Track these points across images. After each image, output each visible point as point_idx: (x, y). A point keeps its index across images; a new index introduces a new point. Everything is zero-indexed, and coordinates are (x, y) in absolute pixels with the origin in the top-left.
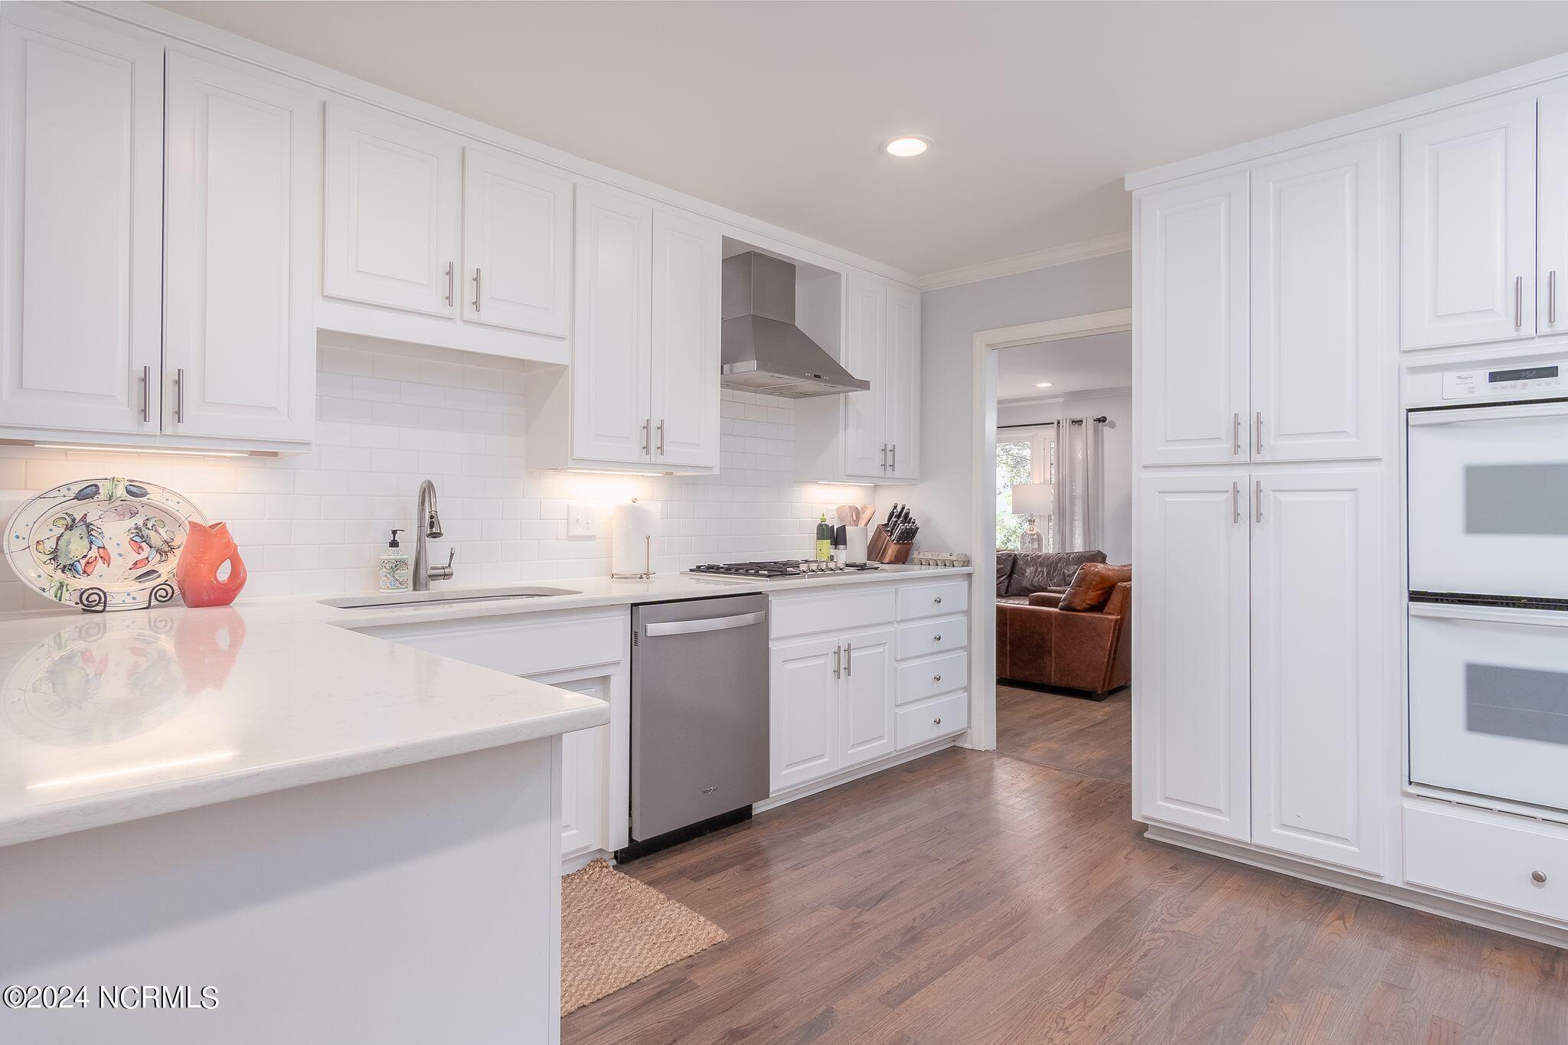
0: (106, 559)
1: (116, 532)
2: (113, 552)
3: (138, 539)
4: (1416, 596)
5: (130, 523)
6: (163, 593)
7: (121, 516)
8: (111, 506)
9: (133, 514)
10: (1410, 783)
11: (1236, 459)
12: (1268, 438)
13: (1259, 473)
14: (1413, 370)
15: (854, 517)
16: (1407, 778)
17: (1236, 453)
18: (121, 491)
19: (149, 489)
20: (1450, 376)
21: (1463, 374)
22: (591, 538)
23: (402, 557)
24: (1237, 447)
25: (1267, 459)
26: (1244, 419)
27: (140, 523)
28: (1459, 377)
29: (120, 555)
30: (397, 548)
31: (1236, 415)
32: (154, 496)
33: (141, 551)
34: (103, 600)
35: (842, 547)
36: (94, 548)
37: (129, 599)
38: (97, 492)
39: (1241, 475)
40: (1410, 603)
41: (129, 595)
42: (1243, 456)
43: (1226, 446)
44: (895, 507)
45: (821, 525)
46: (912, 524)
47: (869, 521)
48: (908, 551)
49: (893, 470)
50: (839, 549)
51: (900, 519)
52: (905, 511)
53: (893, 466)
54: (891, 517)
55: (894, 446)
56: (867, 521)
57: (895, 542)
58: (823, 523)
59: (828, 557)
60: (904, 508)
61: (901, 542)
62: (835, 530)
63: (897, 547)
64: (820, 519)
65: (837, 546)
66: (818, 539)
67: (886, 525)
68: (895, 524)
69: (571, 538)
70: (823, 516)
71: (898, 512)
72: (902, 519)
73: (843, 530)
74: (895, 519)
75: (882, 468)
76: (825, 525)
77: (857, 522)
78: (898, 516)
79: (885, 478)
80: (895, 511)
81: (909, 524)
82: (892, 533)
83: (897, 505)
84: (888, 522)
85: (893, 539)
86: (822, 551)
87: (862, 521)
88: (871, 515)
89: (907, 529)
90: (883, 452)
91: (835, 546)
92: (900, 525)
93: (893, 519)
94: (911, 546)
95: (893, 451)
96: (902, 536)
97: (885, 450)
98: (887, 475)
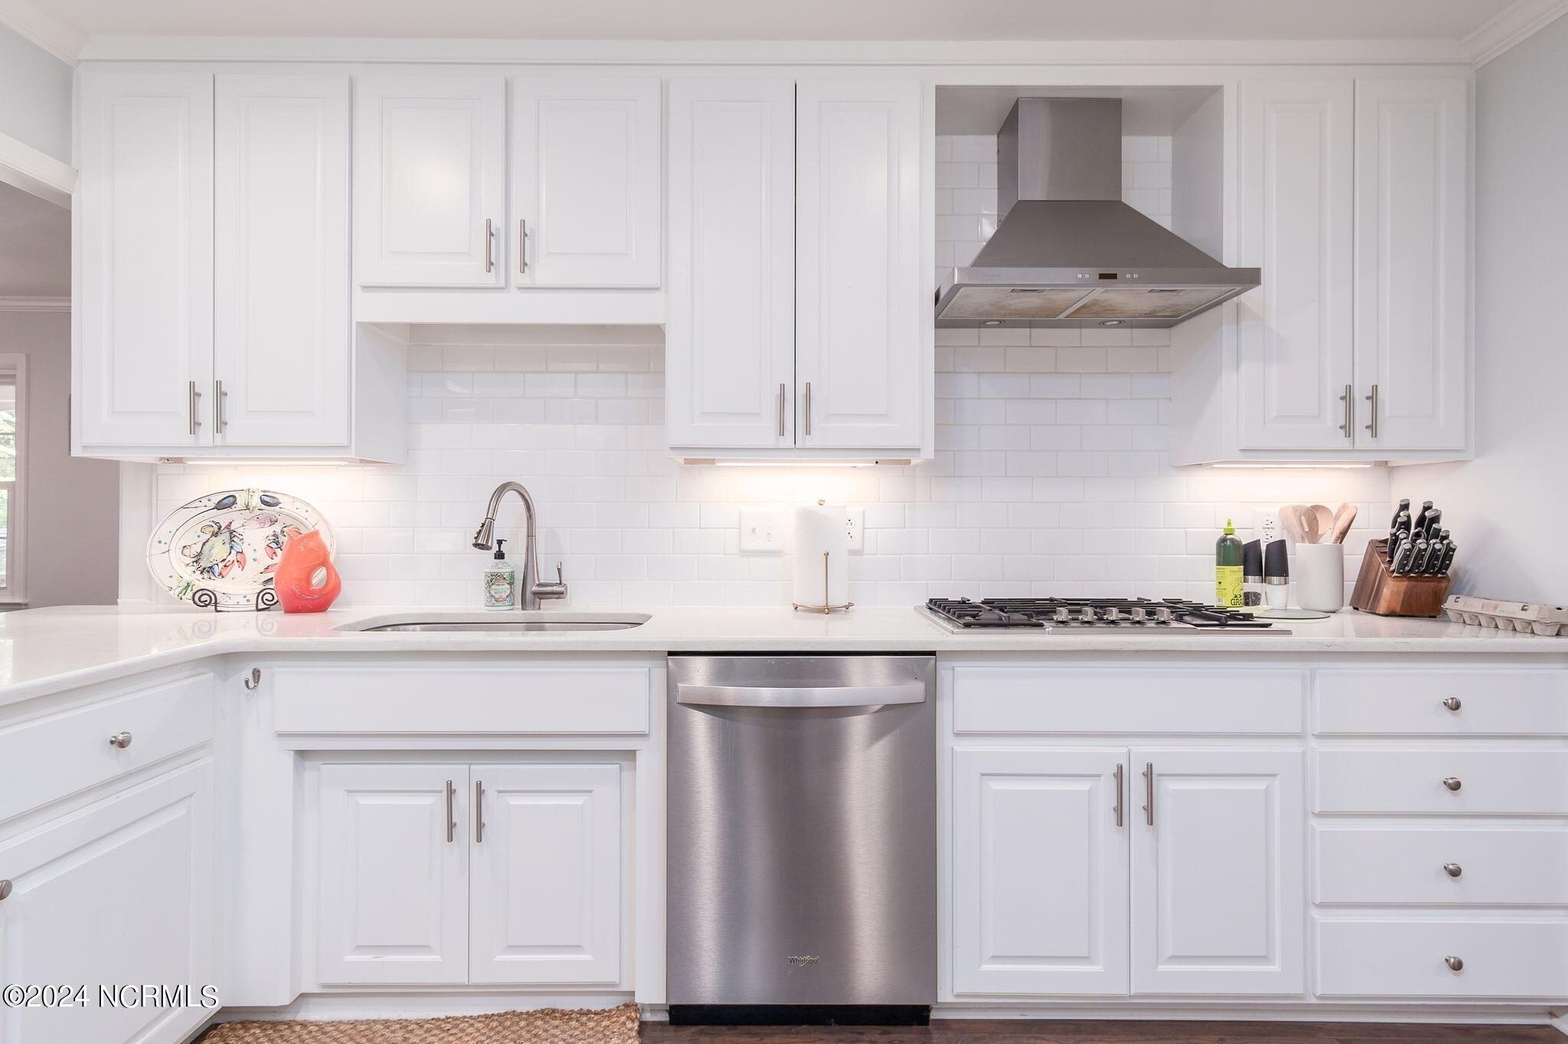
0: (242, 563)
1: (255, 538)
2: (249, 555)
3: (274, 545)
5: (269, 531)
6: (269, 597)
7: (262, 524)
8: (252, 515)
9: (273, 522)
15: (1305, 525)
18: (256, 502)
19: (281, 499)
22: (776, 553)
23: (501, 570)
27: (278, 531)
29: (255, 560)
30: (501, 561)
32: (286, 505)
33: (274, 556)
34: (213, 601)
35: (1275, 579)
36: (233, 552)
37: (243, 601)
38: (234, 503)
41: (245, 597)
44: (1405, 507)
45: (1223, 540)
46: (1438, 541)
47: (1343, 534)
48: (1436, 593)
49: (1374, 434)
50: (1270, 583)
51: (1413, 530)
52: (1426, 514)
53: (1373, 428)
54: (1393, 527)
55: (1375, 388)
56: (1341, 533)
57: (1395, 574)
58: (1229, 537)
59: (1236, 597)
60: (1426, 509)
61: (1412, 575)
62: (1263, 548)
63: (1404, 585)
64: (1225, 529)
65: (1267, 577)
66: (1219, 564)
67: (1385, 541)
68: (1395, 540)
69: (745, 553)
70: (1229, 523)
71: (1409, 517)
72: (1417, 530)
73: (1279, 548)
74: (1398, 530)
75: (1342, 432)
76: (1232, 540)
77: (1312, 535)
78: (1406, 525)
79: (1353, 451)
80: (1402, 514)
81: (1431, 542)
82: (1392, 557)
83: (1409, 504)
84: (1389, 537)
85: (1392, 569)
86: (1223, 585)
87: (1328, 533)
88: (1348, 522)
89: (1425, 550)
90: (1343, 403)
91: (1261, 578)
92: (1403, 542)
93: (1394, 530)
94: (1444, 585)
95: (1373, 398)
96: (1413, 563)
97: (1348, 398)
98: (1358, 446)
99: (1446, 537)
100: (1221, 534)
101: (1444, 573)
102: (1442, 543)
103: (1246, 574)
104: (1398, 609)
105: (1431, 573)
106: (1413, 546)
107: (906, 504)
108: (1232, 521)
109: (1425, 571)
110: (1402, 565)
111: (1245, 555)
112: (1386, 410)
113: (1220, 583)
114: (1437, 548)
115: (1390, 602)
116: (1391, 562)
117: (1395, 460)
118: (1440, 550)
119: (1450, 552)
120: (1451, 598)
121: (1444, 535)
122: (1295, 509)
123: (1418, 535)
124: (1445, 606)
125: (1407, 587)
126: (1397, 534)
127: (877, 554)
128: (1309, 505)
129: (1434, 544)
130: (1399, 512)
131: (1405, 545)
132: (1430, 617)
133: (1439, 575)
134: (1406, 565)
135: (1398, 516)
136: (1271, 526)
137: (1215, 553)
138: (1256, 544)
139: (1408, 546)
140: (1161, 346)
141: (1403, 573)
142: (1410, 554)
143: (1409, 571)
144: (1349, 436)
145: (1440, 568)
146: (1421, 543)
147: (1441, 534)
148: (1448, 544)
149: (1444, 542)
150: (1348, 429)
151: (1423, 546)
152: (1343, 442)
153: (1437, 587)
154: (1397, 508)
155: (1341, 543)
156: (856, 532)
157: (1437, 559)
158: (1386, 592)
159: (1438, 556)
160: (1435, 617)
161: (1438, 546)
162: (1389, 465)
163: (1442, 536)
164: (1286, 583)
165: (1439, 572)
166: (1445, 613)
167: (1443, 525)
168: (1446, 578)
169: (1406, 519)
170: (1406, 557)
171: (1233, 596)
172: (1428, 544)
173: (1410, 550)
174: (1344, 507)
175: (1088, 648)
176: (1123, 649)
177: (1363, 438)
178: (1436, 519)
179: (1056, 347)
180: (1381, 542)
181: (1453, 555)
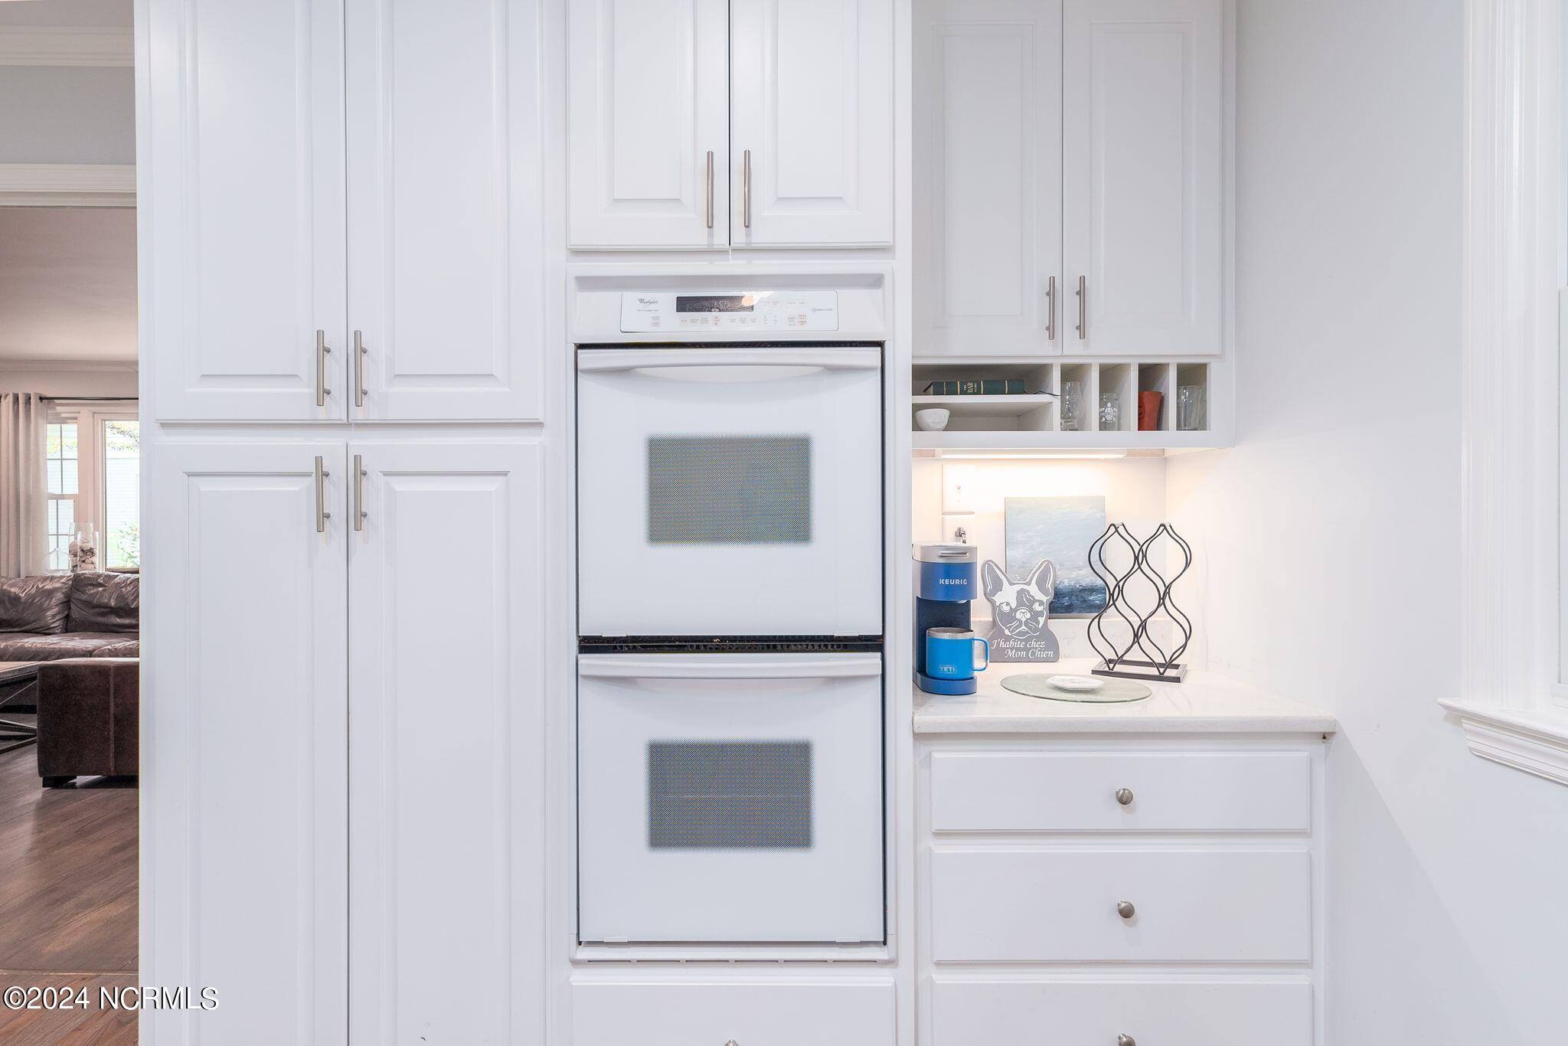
4: (590, 645)
10: (580, 943)
11: (321, 414)
12: (375, 378)
13: (363, 443)
14: (587, 283)
16: (575, 936)
17: (320, 403)
20: (631, 297)
21: (648, 296)
24: (323, 394)
25: (375, 416)
26: (336, 340)
28: (641, 301)
31: (320, 335)
39: (332, 447)
40: (580, 656)
42: (335, 410)
43: (307, 390)
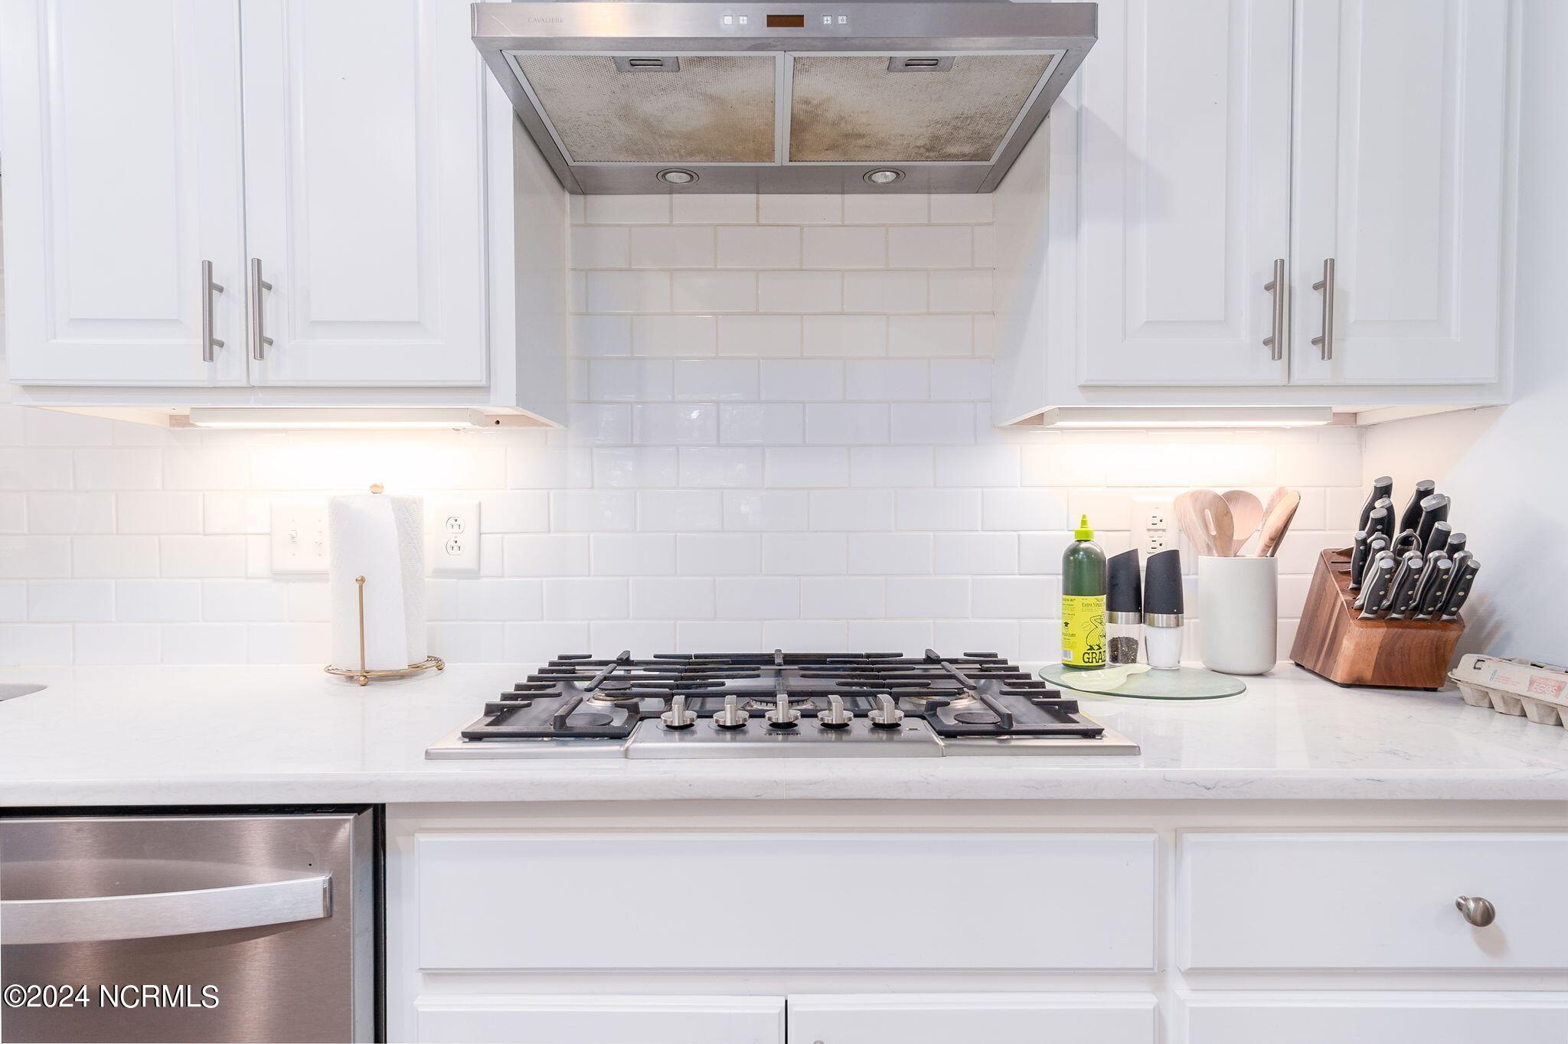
15: (1212, 525)
35: (1161, 618)
44: (1384, 491)
45: (1074, 551)
46: (1444, 553)
47: (1277, 539)
48: (1437, 648)
49: (1327, 353)
50: (1152, 624)
51: (1397, 534)
52: (1424, 503)
53: (1324, 343)
54: (1362, 528)
55: (1330, 265)
56: (1272, 539)
57: (1363, 614)
58: (1083, 545)
59: (1091, 648)
60: (1423, 494)
61: (1394, 615)
62: (1143, 564)
63: (1378, 634)
64: (1076, 532)
65: (1147, 614)
66: (1066, 592)
67: (1347, 553)
68: (1364, 552)
69: (280, 576)
70: (1084, 523)
71: (1390, 510)
72: (1404, 534)
73: (1168, 563)
74: (1370, 534)
75: (1267, 351)
76: (1087, 552)
77: (1224, 541)
78: (1385, 525)
79: (1288, 386)
80: (1378, 504)
81: (1431, 555)
82: (1358, 582)
83: (1391, 485)
84: (1352, 544)
85: (1358, 603)
86: (1071, 629)
87: (1252, 536)
88: (1284, 519)
89: (1420, 571)
90: (1268, 296)
91: (1137, 614)
92: (1378, 556)
93: (1363, 534)
94: (1452, 634)
95: (1325, 286)
96: (1397, 594)
97: (1278, 286)
98: (1298, 376)
99: (1459, 547)
100: (1071, 541)
101: (1454, 613)
102: (1451, 558)
103: (1112, 607)
104: (1368, 675)
105: (1430, 613)
106: (1398, 563)
107: (552, 493)
108: (1088, 519)
109: (1417, 609)
110: (1375, 598)
111: (1113, 577)
112: (1352, 309)
113: (1066, 624)
114: (1442, 567)
115: (1353, 663)
116: (1357, 590)
117: (1372, 410)
118: (1447, 571)
119: (1465, 575)
120: (1468, 660)
121: (1455, 542)
122: (1195, 496)
123: (1406, 542)
124: (1456, 674)
125: (1385, 636)
126: (1368, 541)
127: (502, 577)
128: (1220, 492)
129: (1437, 559)
130: (1374, 499)
131: (1382, 561)
132: (1426, 689)
133: (1445, 617)
134: (1384, 597)
135: (1371, 507)
136: (1160, 526)
137: (1061, 572)
138: (1130, 557)
139: (1387, 564)
140: (980, 225)
141: (1378, 611)
142: (1390, 580)
143: (1390, 608)
144: (1280, 357)
145: (1447, 603)
146: (1412, 558)
147: (1449, 540)
148: (1463, 559)
149: (1456, 556)
150: (1277, 344)
151: (1416, 564)
152: (1271, 371)
153: (1440, 636)
154: (1368, 492)
155: (1272, 555)
156: (468, 538)
157: (1441, 588)
158: (1348, 645)
159: (1444, 582)
160: (1435, 690)
161: (1443, 564)
162: (1361, 421)
163: (1451, 545)
164: (1178, 625)
165: (1444, 609)
166: (1454, 685)
167: (1454, 524)
168: (1458, 622)
169: (1384, 513)
170: (1383, 584)
171: (1085, 648)
172: (1425, 560)
173: (1391, 571)
174: (1281, 493)
175: (687, 796)
176: (765, 796)
177: (1308, 364)
178: (1439, 513)
179: (801, 227)
180: (1341, 553)
181: (1472, 579)
